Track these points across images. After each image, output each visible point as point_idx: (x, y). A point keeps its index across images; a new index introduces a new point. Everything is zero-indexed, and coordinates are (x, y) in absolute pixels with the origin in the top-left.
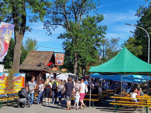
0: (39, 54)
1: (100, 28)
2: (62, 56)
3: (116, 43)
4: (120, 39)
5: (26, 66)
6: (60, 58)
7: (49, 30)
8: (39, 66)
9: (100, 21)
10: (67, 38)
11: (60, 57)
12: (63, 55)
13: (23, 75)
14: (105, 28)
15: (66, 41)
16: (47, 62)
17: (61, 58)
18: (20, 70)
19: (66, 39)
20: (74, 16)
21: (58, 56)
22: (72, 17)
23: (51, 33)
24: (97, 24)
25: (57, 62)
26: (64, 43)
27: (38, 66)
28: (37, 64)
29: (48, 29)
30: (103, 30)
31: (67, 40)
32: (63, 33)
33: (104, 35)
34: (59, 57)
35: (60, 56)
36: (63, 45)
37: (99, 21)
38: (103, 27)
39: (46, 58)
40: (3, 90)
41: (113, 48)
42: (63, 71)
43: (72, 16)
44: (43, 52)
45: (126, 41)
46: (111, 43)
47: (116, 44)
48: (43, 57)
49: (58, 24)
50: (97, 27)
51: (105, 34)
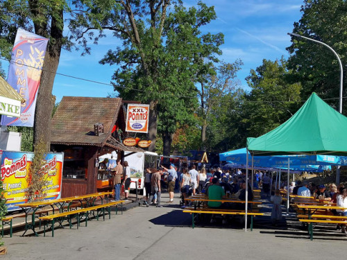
0: (86, 104)
1: (206, 38)
2: (145, 111)
3: (232, 74)
4: (241, 64)
5: (60, 134)
6: (137, 114)
7: (85, 42)
8: (92, 134)
9: (207, 21)
10: (126, 62)
11: (139, 113)
12: (146, 108)
13: (60, 157)
14: (219, 39)
15: (121, 70)
16: (110, 124)
17: (141, 114)
18: (51, 145)
19: (123, 64)
20: (148, 9)
21: (134, 110)
22: (143, 11)
23: (87, 50)
24: (199, 29)
25: (131, 124)
26: (116, 76)
27: (90, 135)
28: (87, 129)
29: (81, 39)
30: (215, 44)
31: (124, 67)
32: (114, 50)
33: (216, 55)
34: (135, 113)
35: (139, 110)
36: (113, 79)
37: (203, 22)
38: (213, 36)
39: (105, 115)
40: (24, 194)
41: (225, 85)
42: (142, 146)
43: (144, 7)
44: (95, 99)
45: (255, 70)
46: (221, 75)
47: (233, 78)
48: (97, 111)
49: (107, 26)
50: (198, 36)
51: (220, 53)
